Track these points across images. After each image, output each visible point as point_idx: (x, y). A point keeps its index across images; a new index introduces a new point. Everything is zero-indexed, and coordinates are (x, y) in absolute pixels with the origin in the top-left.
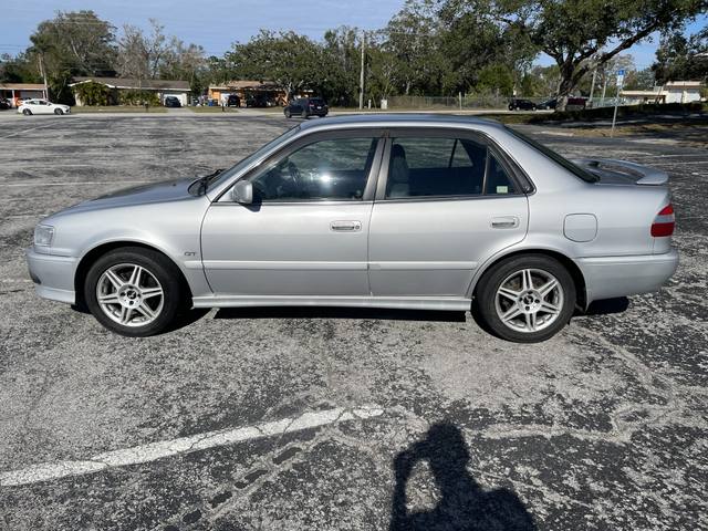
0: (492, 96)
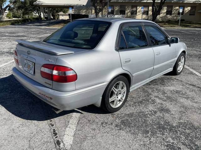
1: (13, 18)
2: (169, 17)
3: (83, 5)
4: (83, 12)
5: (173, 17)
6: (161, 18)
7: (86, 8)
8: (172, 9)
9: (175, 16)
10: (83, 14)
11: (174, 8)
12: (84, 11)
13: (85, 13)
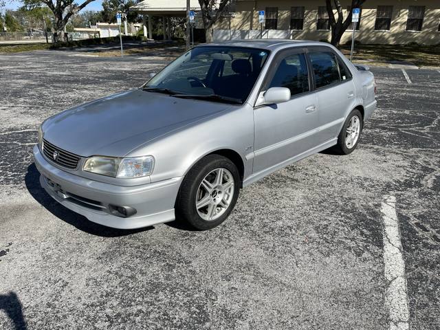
2: (416, 34)
5: (428, 33)
6: (393, 35)
8: (423, 15)
9: (433, 32)
11: (431, 12)
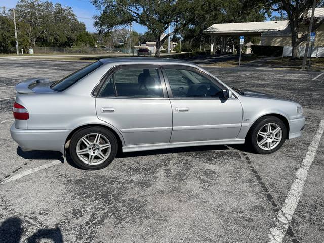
0: (85, 47)
1: (182, 53)
3: (279, 31)
4: (277, 43)
7: (282, 35)
10: (277, 45)
12: (279, 40)
13: (279, 43)
